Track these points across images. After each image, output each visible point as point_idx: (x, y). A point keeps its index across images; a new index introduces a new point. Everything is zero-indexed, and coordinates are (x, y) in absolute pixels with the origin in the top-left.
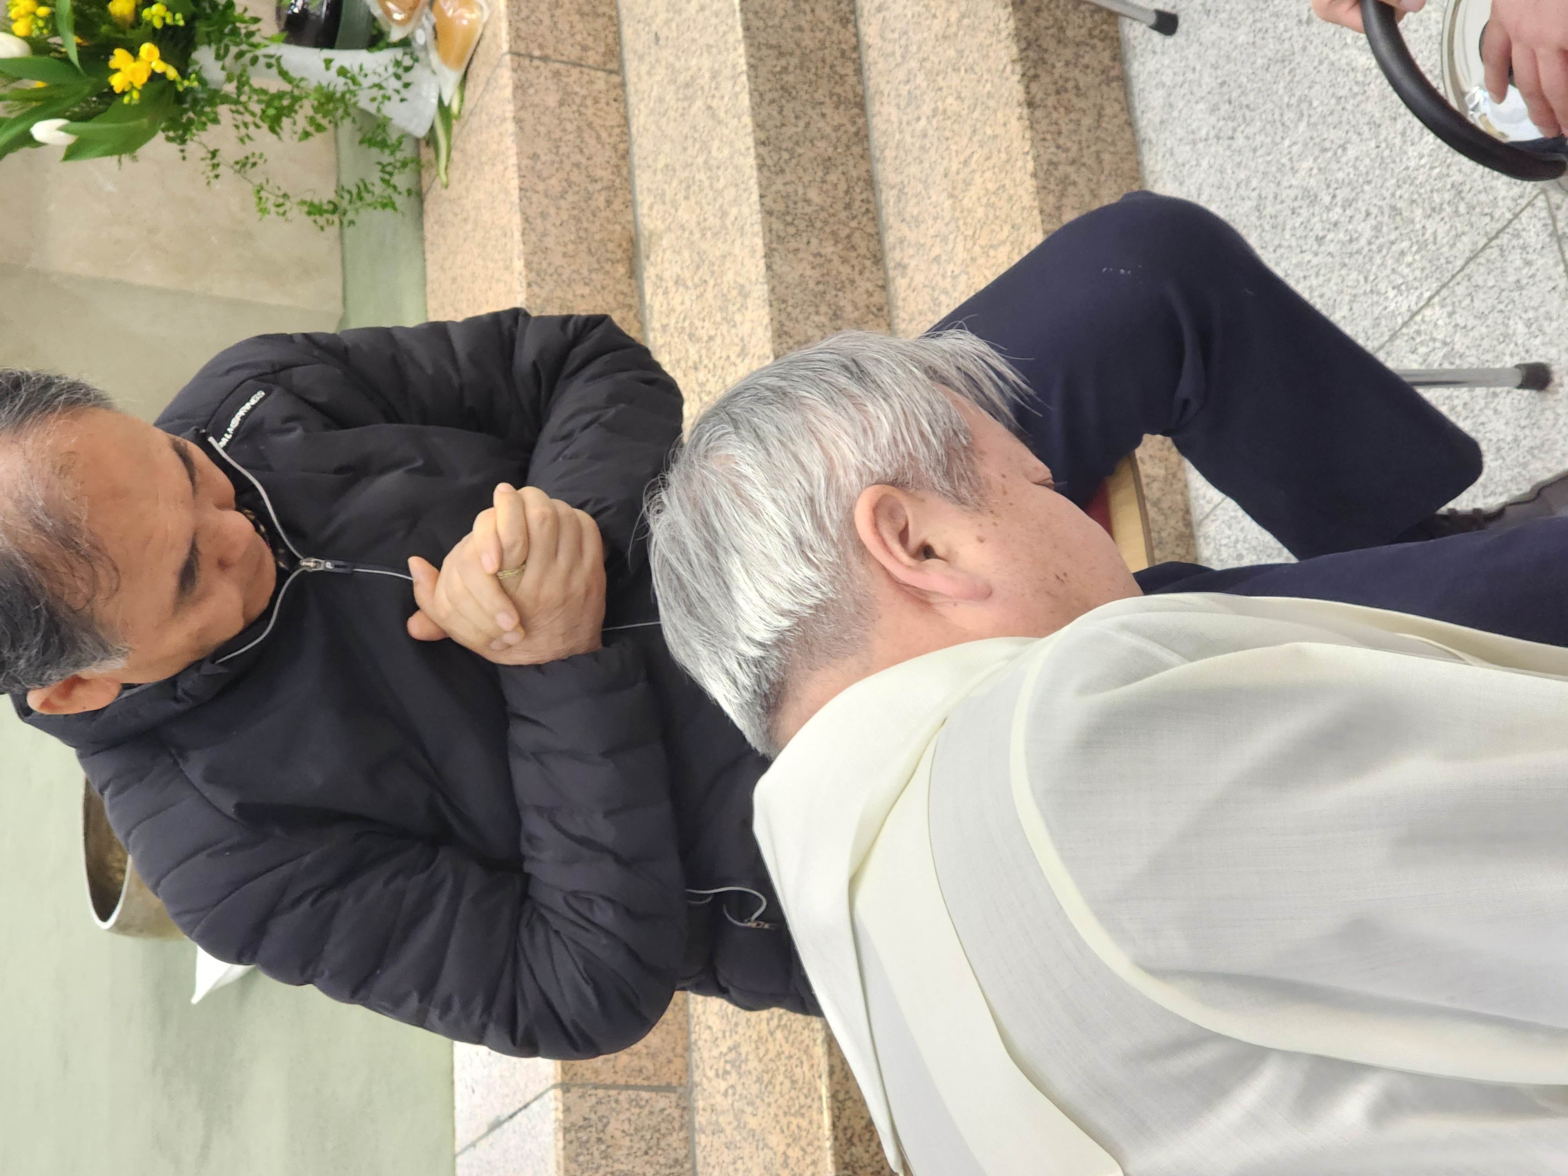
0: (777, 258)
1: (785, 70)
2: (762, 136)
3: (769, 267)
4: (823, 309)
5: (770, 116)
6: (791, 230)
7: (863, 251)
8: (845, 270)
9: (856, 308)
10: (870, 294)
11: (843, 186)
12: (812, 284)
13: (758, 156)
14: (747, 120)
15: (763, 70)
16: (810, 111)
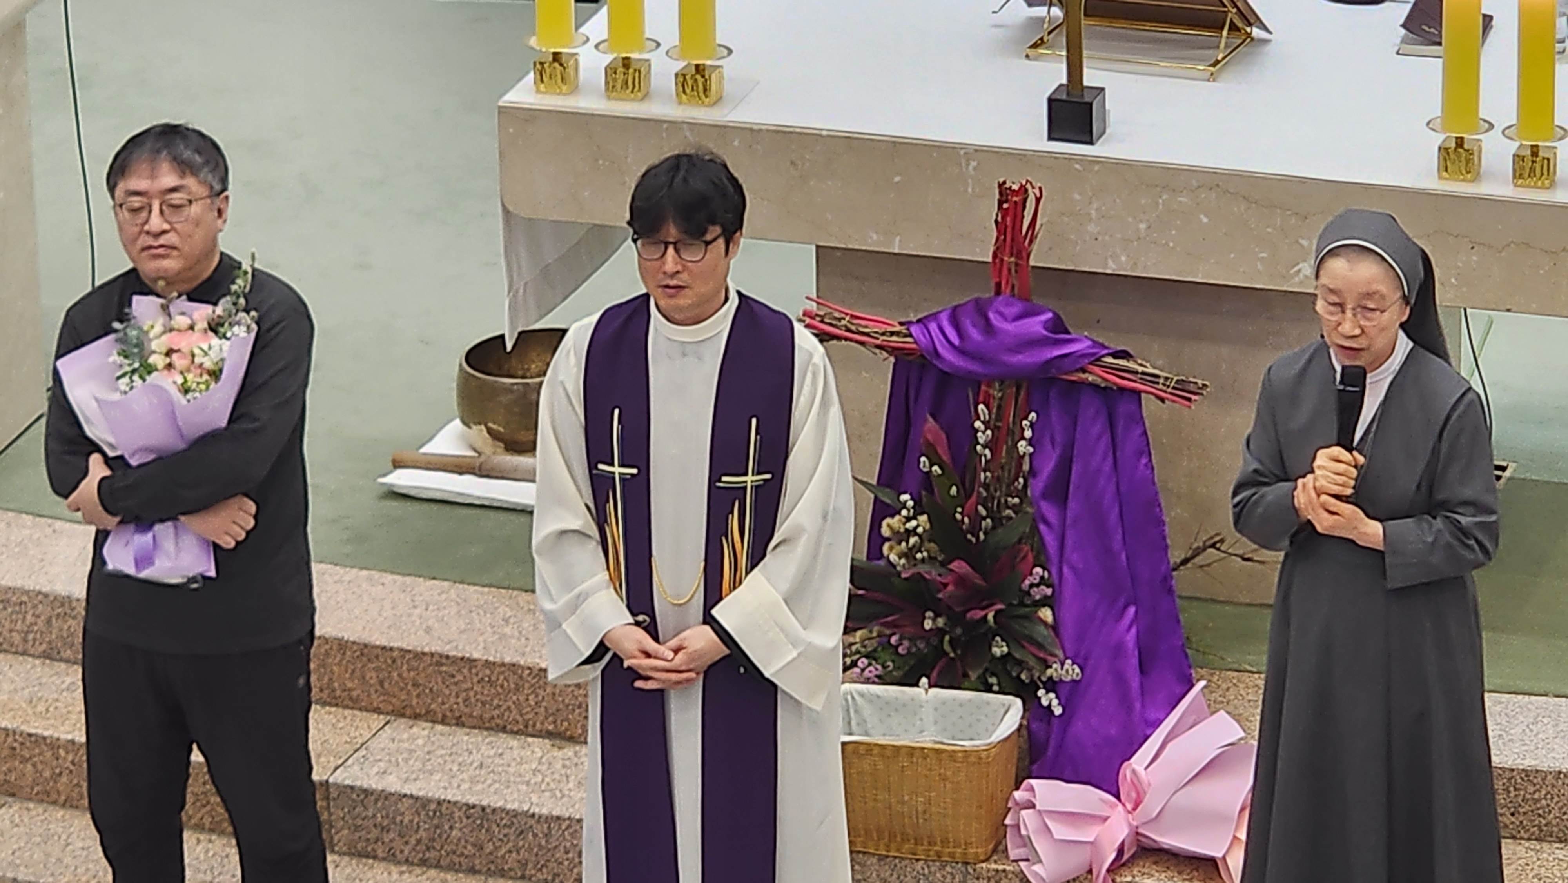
0: (411, 801)
1: (535, 835)
2: (488, 811)
3: (405, 796)
4: (385, 823)
5: (502, 819)
6: (431, 814)
7: (427, 855)
8: (413, 841)
9: (391, 841)
10: (402, 852)
11: (466, 852)
12: (399, 819)
13: (474, 806)
14: (500, 804)
15: (532, 822)
16: (511, 844)
